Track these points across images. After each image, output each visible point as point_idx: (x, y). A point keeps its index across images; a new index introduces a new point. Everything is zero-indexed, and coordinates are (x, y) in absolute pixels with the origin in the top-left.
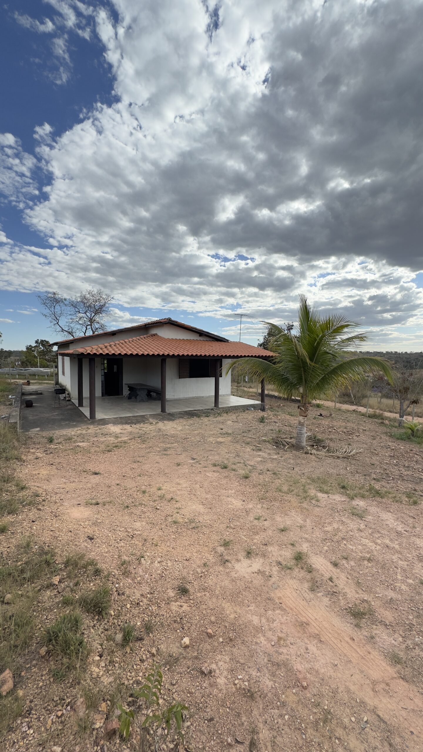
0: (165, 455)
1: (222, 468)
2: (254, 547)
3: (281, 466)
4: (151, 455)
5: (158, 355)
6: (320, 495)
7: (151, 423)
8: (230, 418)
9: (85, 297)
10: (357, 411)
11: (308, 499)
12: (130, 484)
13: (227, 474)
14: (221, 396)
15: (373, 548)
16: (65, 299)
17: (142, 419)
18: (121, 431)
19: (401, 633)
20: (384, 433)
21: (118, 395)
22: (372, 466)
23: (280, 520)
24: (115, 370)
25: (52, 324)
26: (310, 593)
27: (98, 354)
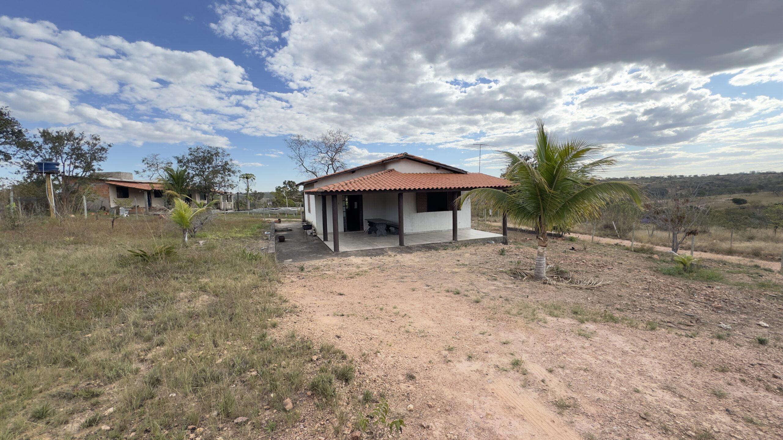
0: (401, 282)
1: (455, 294)
2: (475, 354)
3: (515, 294)
4: (389, 281)
5: (395, 189)
6: (549, 318)
7: (390, 256)
8: (469, 251)
9: (326, 138)
10: (620, 245)
11: (535, 321)
12: (369, 303)
13: (458, 299)
14: (460, 229)
15: (593, 362)
16: (308, 141)
17: (381, 252)
18: (362, 262)
19: (601, 422)
20: (648, 268)
21: (359, 230)
22: (619, 298)
23: (504, 336)
24: (356, 207)
25: (298, 165)
26: (521, 389)
27: (339, 191)
